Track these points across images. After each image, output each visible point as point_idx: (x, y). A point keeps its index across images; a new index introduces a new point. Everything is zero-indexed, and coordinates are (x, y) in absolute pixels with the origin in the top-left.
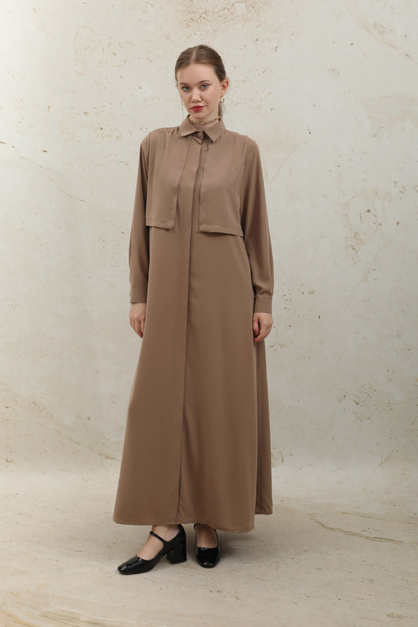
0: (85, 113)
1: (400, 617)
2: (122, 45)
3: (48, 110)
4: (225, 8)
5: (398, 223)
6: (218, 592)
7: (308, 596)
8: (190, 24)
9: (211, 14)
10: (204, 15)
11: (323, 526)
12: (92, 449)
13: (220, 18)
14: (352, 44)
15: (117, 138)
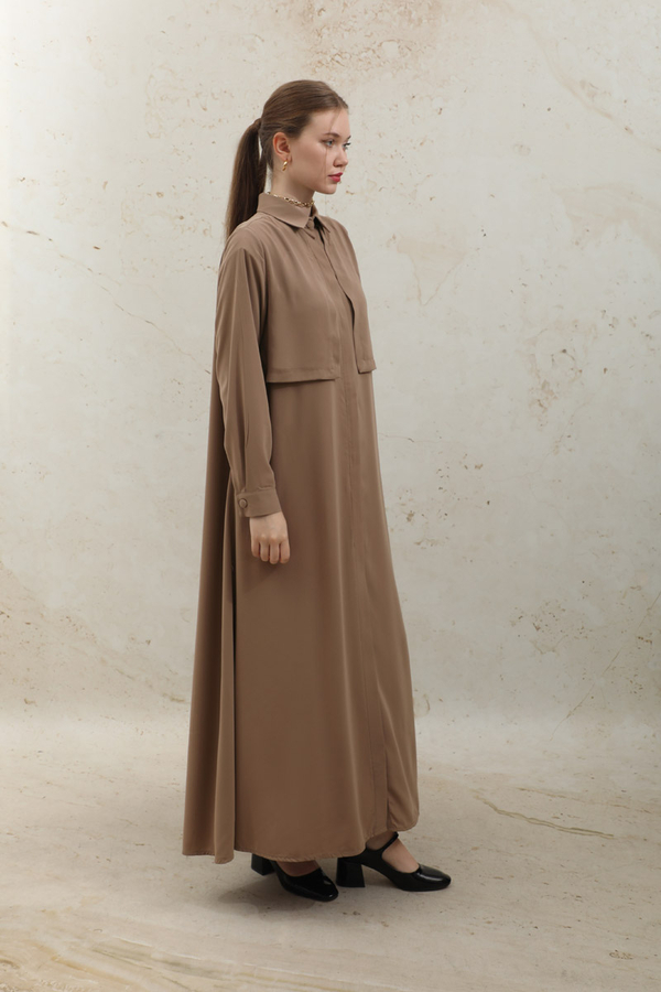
0: (158, 194)
1: (628, 957)
2: (216, 96)
3: (104, 187)
4: (369, 49)
5: (605, 370)
6: (355, 914)
7: (489, 922)
8: (317, 69)
9: (348, 56)
10: (337, 58)
11: (496, 809)
12: (151, 686)
13: (360, 63)
14: (549, 110)
15: (204, 232)
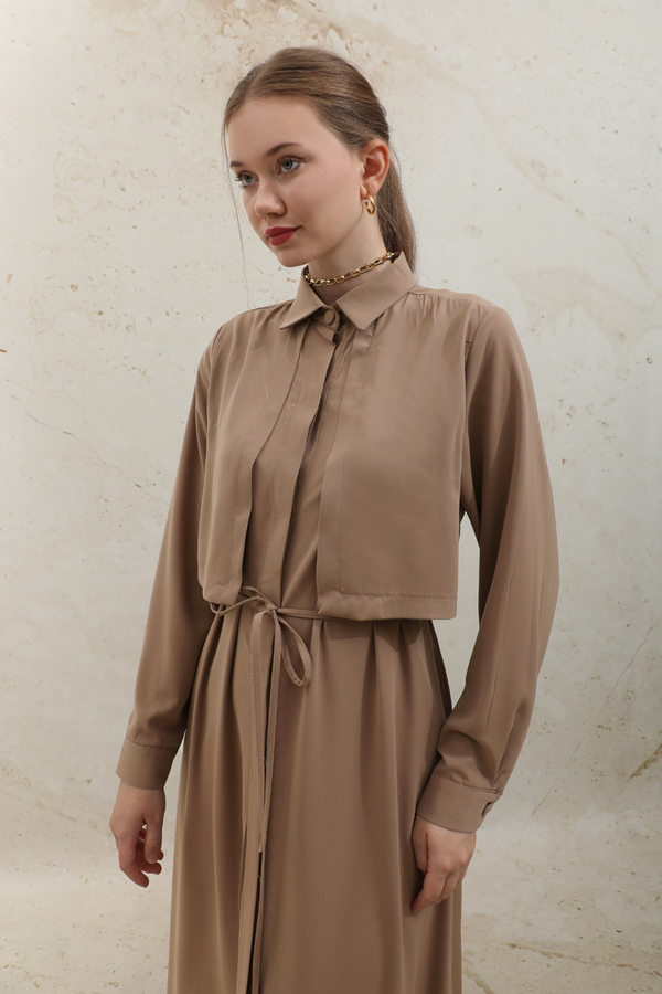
0: (72, 286)
2: (136, 175)
3: (9, 280)
5: (564, 461)
12: (95, 827)
14: (500, 190)
15: (127, 328)
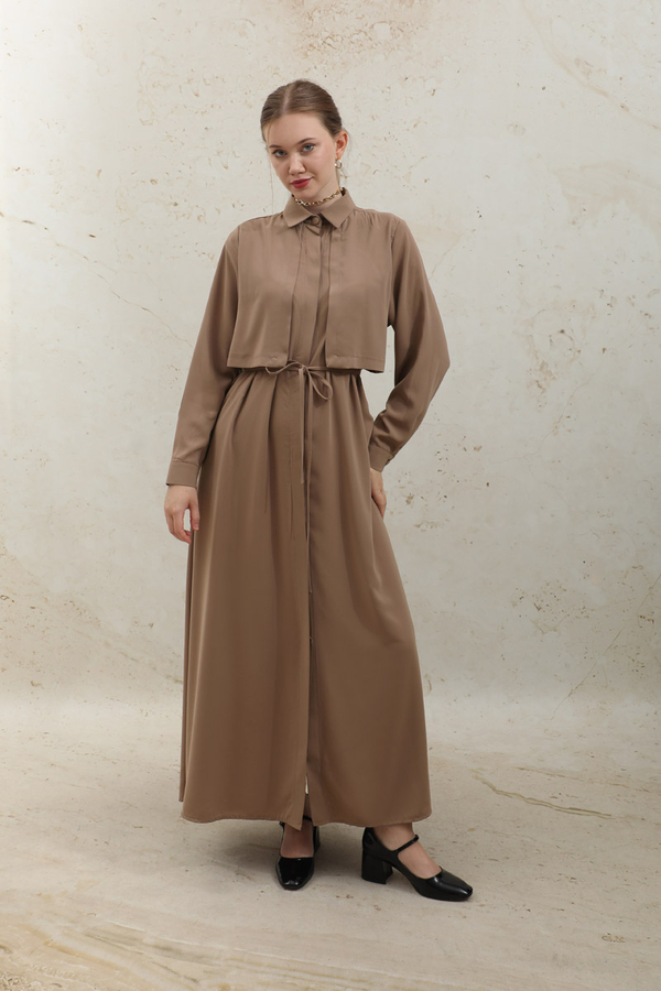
0: (152, 181)
1: (621, 940)
2: (208, 82)
3: (98, 175)
4: (361, 31)
5: (604, 350)
6: (348, 897)
8: (309, 53)
9: (339, 38)
10: (329, 41)
11: (494, 789)
12: (155, 669)
13: (352, 46)
14: (544, 88)
15: (199, 218)
